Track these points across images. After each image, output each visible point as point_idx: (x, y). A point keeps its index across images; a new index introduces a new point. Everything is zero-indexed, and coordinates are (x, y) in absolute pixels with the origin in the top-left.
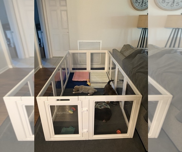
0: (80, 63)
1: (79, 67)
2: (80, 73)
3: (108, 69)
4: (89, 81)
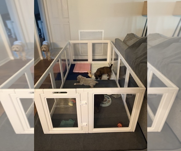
1: (80, 58)
2: (81, 64)
3: (111, 60)
4: (91, 73)
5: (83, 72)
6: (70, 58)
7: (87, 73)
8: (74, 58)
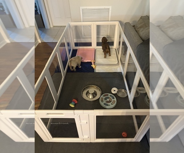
1: (83, 41)
2: (84, 50)
3: (118, 44)
4: (94, 62)
5: (87, 61)
6: (70, 42)
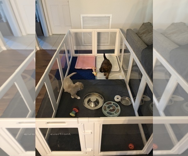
0: (85, 44)
2: (84, 57)
4: (95, 69)
5: (87, 68)
6: (70, 49)
7: (91, 70)
8: (75, 48)
